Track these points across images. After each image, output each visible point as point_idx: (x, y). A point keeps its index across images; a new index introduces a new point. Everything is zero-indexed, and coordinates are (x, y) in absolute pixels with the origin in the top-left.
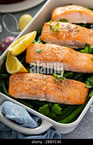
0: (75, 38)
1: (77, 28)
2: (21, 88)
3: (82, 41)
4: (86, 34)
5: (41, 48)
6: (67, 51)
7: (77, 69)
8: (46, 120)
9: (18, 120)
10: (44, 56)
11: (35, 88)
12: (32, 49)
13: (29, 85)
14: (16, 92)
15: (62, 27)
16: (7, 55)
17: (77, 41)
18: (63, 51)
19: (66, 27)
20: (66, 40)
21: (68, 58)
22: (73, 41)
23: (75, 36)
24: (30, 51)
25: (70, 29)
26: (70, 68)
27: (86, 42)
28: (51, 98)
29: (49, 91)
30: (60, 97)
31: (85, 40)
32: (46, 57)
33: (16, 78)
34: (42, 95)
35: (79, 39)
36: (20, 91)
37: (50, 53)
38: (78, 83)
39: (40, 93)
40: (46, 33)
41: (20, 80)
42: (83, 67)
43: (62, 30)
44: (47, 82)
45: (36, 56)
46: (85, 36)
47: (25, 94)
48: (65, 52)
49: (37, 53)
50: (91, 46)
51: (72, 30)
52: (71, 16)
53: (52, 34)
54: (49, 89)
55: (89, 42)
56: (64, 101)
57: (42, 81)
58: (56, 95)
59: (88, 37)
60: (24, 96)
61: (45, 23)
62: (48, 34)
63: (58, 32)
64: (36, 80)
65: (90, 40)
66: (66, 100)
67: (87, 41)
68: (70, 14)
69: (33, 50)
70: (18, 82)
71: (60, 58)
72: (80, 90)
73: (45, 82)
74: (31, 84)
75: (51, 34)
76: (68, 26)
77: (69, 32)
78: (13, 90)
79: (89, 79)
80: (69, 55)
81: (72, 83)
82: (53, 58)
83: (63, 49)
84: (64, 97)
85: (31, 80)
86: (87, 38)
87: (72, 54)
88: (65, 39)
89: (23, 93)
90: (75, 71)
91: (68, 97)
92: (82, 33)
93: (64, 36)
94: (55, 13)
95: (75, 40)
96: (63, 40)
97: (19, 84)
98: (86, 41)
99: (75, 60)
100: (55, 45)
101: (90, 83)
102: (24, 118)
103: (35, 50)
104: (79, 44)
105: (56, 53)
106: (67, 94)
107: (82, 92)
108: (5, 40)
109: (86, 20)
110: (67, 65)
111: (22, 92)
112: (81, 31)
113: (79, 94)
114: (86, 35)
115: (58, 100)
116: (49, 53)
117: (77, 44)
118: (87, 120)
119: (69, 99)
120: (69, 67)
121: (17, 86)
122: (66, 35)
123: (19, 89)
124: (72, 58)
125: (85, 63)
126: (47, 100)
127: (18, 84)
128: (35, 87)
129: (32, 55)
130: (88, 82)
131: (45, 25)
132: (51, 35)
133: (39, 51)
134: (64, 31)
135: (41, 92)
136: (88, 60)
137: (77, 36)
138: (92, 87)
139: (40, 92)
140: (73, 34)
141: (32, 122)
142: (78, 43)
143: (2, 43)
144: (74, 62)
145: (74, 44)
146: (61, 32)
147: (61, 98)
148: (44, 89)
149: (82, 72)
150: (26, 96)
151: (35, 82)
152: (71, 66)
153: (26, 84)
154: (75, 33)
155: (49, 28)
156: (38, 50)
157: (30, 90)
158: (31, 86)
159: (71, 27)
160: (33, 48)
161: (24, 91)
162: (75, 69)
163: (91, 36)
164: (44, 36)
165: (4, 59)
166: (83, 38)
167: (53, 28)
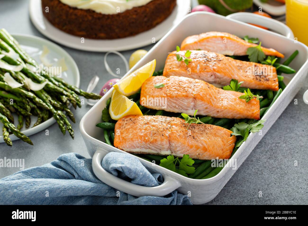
0: (214, 70)
1: (218, 56)
2: (133, 134)
3: (225, 75)
4: (231, 65)
5: (163, 82)
6: (202, 85)
7: (218, 112)
8: (171, 175)
9: (128, 171)
10: (168, 92)
11: (154, 134)
12: (149, 84)
13: (145, 130)
14: (126, 140)
15: (195, 55)
16: (112, 96)
17: (218, 74)
18: (196, 84)
19: (201, 56)
20: (202, 73)
21: (203, 94)
22: (212, 75)
23: (215, 68)
24: (146, 88)
25: (206, 58)
26: (207, 110)
27: (231, 77)
28: (178, 149)
29: (176, 136)
30: (191, 147)
31: (230, 73)
32: (170, 93)
33: (126, 122)
34: (164, 143)
35: (222, 71)
36: (132, 139)
37: (176, 87)
38: (218, 129)
39: (162, 140)
40: (171, 65)
41: (131, 124)
42: (226, 108)
43: (195, 60)
44: (172, 125)
45: (155, 92)
46: (230, 68)
47: (138, 143)
48: (199, 86)
49: (156, 89)
50: (240, 82)
51: (210, 59)
52: (209, 44)
53: (180, 66)
54: (175, 134)
55: (236, 76)
56: (197, 154)
57: (165, 124)
58: (185, 143)
59: (235, 70)
60: (138, 147)
61: (169, 53)
62: (174, 66)
63: (189, 62)
64: (156, 123)
65: (237, 75)
66: (202, 151)
67: (233, 75)
68: (208, 41)
69: (151, 85)
70: (129, 127)
71: (192, 93)
72: (222, 138)
73: (170, 126)
74: (149, 128)
75: (178, 65)
76: (204, 55)
77: (205, 62)
78: (121, 139)
79: (236, 125)
80: (204, 89)
81: (210, 128)
82: (180, 93)
83: (197, 83)
84: (198, 148)
85: (148, 123)
86: (232, 71)
87: (210, 90)
88: (200, 72)
89: (135, 142)
90: (216, 115)
91: (204, 147)
92: (225, 64)
93: (199, 67)
94: (186, 42)
95: (215, 72)
96: (197, 73)
97: (131, 129)
98: (231, 75)
99: (215, 98)
100: (184, 77)
101: (238, 130)
102: (137, 169)
103: (154, 84)
104: (222, 79)
105: (185, 87)
106: (203, 143)
107: (225, 141)
108: (109, 83)
109: (232, 51)
110: (203, 105)
111: (134, 139)
112: (223, 61)
113: (221, 143)
114: (232, 68)
115: (189, 152)
116: (174, 87)
117: (218, 80)
118: (235, 189)
119: (205, 149)
120: (206, 108)
121: (127, 133)
122: (201, 66)
123: (130, 135)
124: (210, 95)
125: (231, 103)
126: (172, 153)
127: (129, 129)
128: (155, 132)
129: (150, 92)
130: (234, 129)
131: (169, 57)
132: (178, 67)
133: (160, 86)
134: (197, 61)
135: (163, 138)
136: (235, 99)
137: (218, 67)
138: (240, 135)
139: (161, 138)
140: (211, 65)
141: (148, 177)
142: (220, 78)
143: (104, 88)
144: (213, 100)
145: (213, 80)
146: (194, 62)
147: (194, 148)
148: (167, 135)
149: (227, 117)
150: (141, 147)
151: (153, 126)
152: (208, 106)
153: (141, 130)
154: (214, 63)
155: (175, 58)
156: (158, 85)
157: (147, 137)
158: (148, 130)
159: (209, 56)
160: (151, 83)
161: (137, 138)
162: (215, 111)
163: (239, 69)
164: (168, 70)
165: (107, 101)
166: (227, 70)
167: (181, 56)
